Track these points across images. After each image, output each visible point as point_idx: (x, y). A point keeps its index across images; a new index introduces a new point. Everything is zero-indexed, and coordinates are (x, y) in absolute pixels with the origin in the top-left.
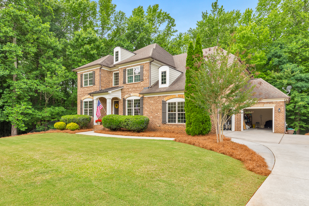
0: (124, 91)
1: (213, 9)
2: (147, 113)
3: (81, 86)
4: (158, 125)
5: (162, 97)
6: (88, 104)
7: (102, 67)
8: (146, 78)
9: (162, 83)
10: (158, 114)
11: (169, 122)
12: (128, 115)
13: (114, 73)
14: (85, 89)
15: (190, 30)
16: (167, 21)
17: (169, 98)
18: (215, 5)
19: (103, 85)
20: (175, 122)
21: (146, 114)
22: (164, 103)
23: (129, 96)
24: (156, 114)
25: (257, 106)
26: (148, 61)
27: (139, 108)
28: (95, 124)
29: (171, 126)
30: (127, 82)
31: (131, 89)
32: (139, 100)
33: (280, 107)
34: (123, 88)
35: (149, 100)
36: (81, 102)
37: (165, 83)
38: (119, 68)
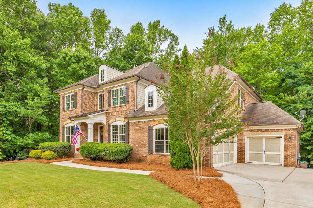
0: (109, 115)
1: (221, 25)
2: (132, 140)
3: (64, 110)
4: (144, 155)
5: (148, 122)
6: (70, 129)
7: (84, 88)
8: (132, 100)
9: (149, 106)
10: (144, 142)
11: (156, 151)
12: (114, 143)
13: (99, 94)
14: (67, 112)
15: (197, 49)
16: (169, 39)
17: (156, 123)
18: (223, 21)
19: (86, 109)
20: (163, 152)
21: (131, 142)
22: (150, 129)
23: (114, 120)
24: (142, 142)
25: (263, 134)
26: (134, 81)
27: (125, 135)
28: (76, 152)
29: (158, 157)
30: (112, 104)
31: (116, 113)
32: (125, 125)
33: (290, 136)
34: (107, 111)
35: (134, 125)
36: (64, 127)
37: (152, 105)
38: (104, 88)
